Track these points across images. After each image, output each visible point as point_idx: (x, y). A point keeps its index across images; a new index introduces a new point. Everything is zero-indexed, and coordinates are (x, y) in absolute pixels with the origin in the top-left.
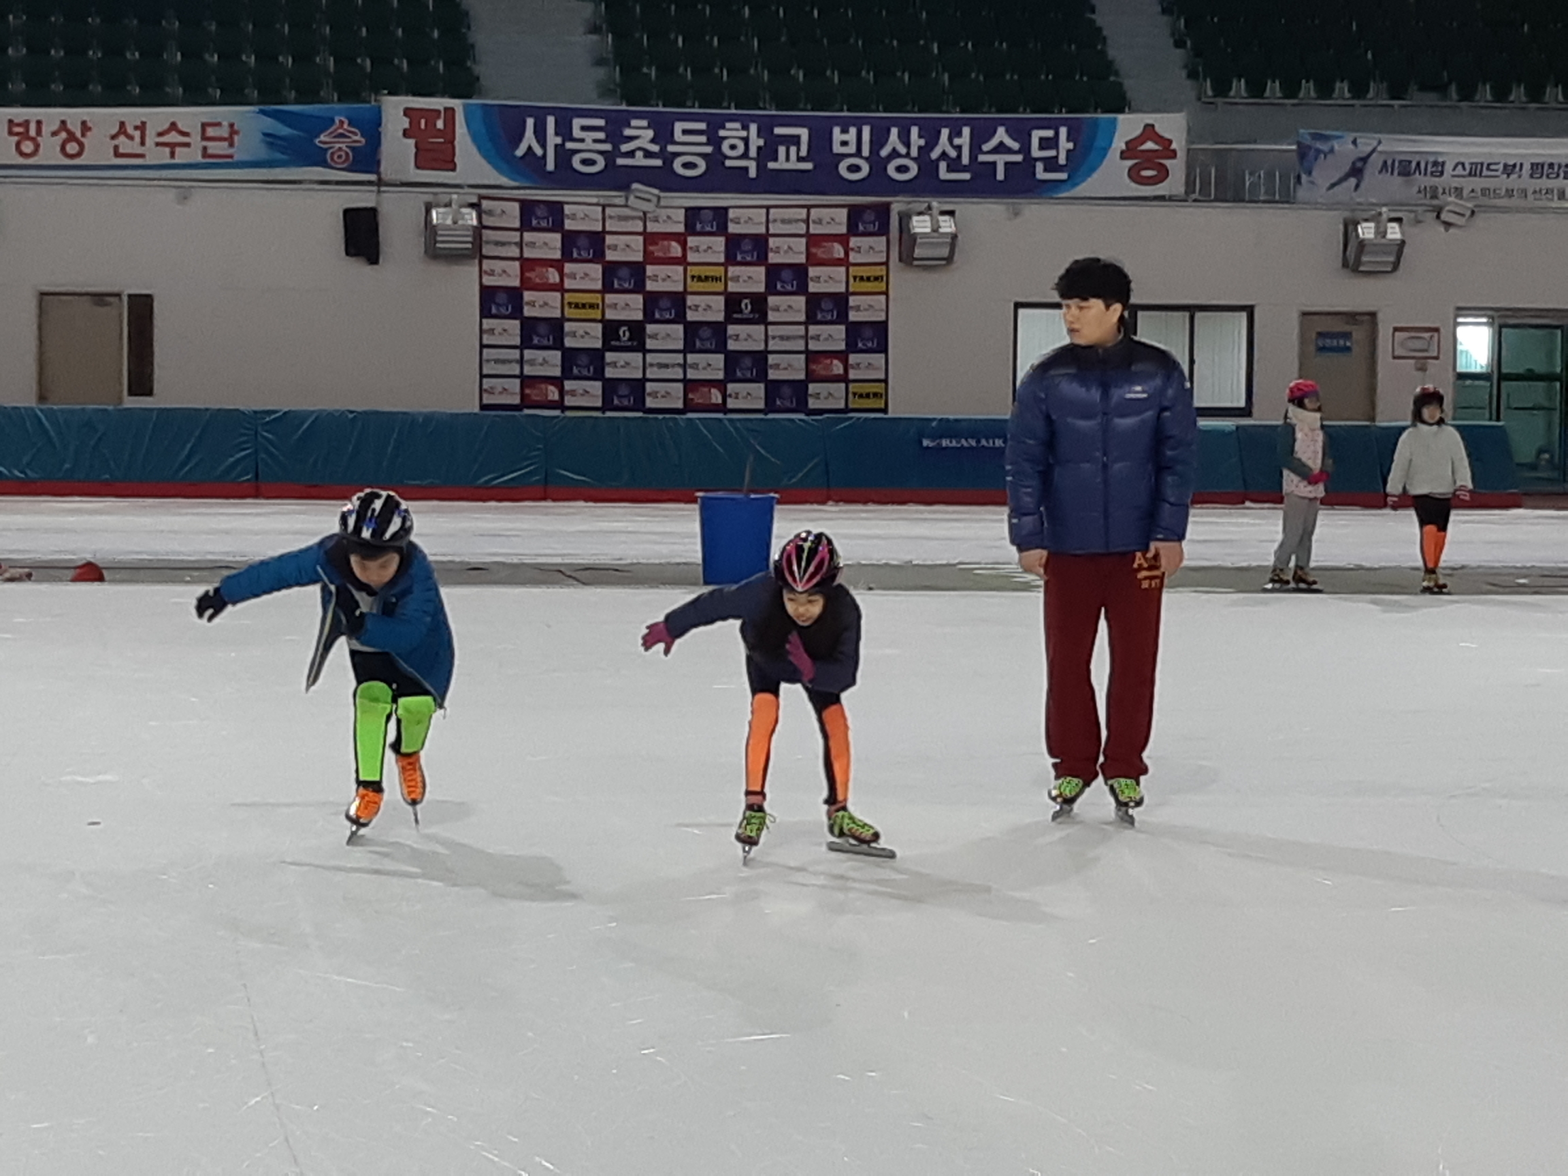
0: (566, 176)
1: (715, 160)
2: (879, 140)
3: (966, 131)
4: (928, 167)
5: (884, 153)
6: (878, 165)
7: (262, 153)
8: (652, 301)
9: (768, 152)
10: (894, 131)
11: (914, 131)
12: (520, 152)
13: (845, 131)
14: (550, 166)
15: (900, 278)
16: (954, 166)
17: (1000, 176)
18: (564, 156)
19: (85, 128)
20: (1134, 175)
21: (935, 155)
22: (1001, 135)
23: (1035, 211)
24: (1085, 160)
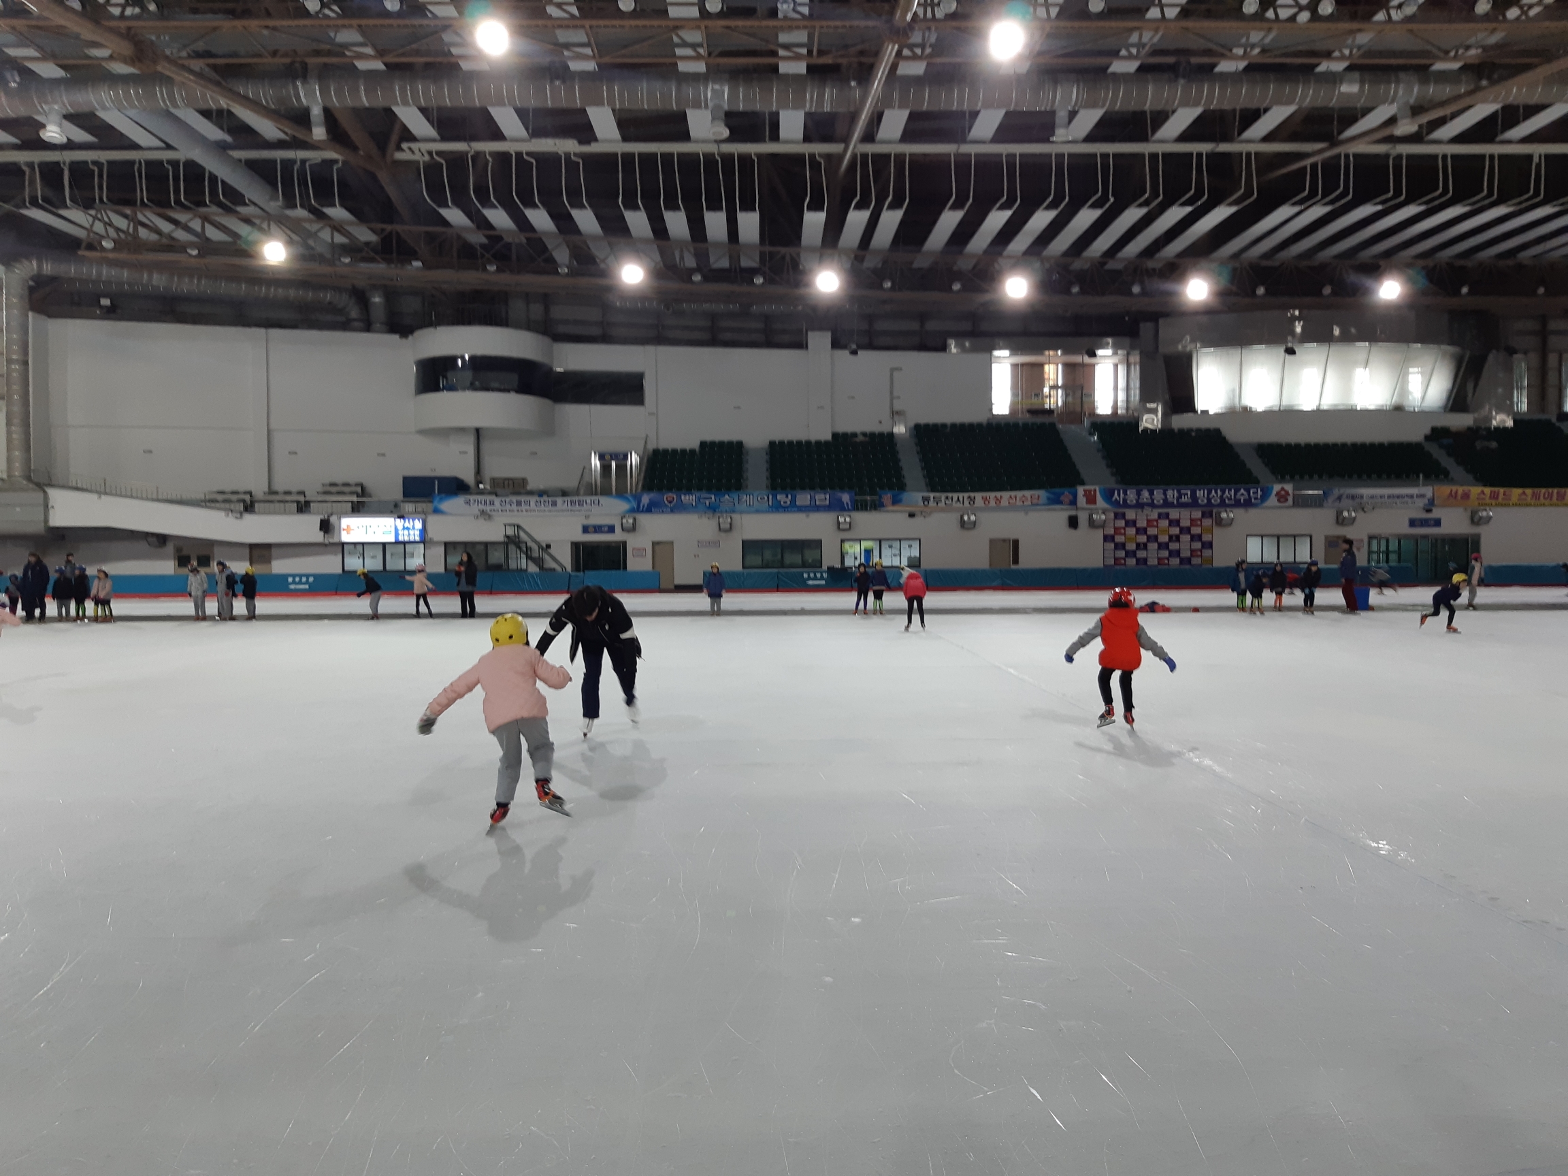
0: (1126, 505)
1: (1165, 500)
2: (1209, 492)
3: (1233, 491)
4: (1222, 500)
5: (1211, 496)
6: (1209, 500)
7: (1047, 502)
8: (1149, 538)
9: (1180, 497)
10: (1213, 491)
11: (1219, 491)
12: (1114, 499)
13: (1200, 490)
14: (1121, 502)
15: (1216, 530)
16: (1230, 499)
17: (1242, 501)
18: (1125, 500)
19: (1001, 497)
20: (1279, 500)
21: (1224, 496)
22: (1242, 491)
23: (1253, 512)
24: (1265, 496)
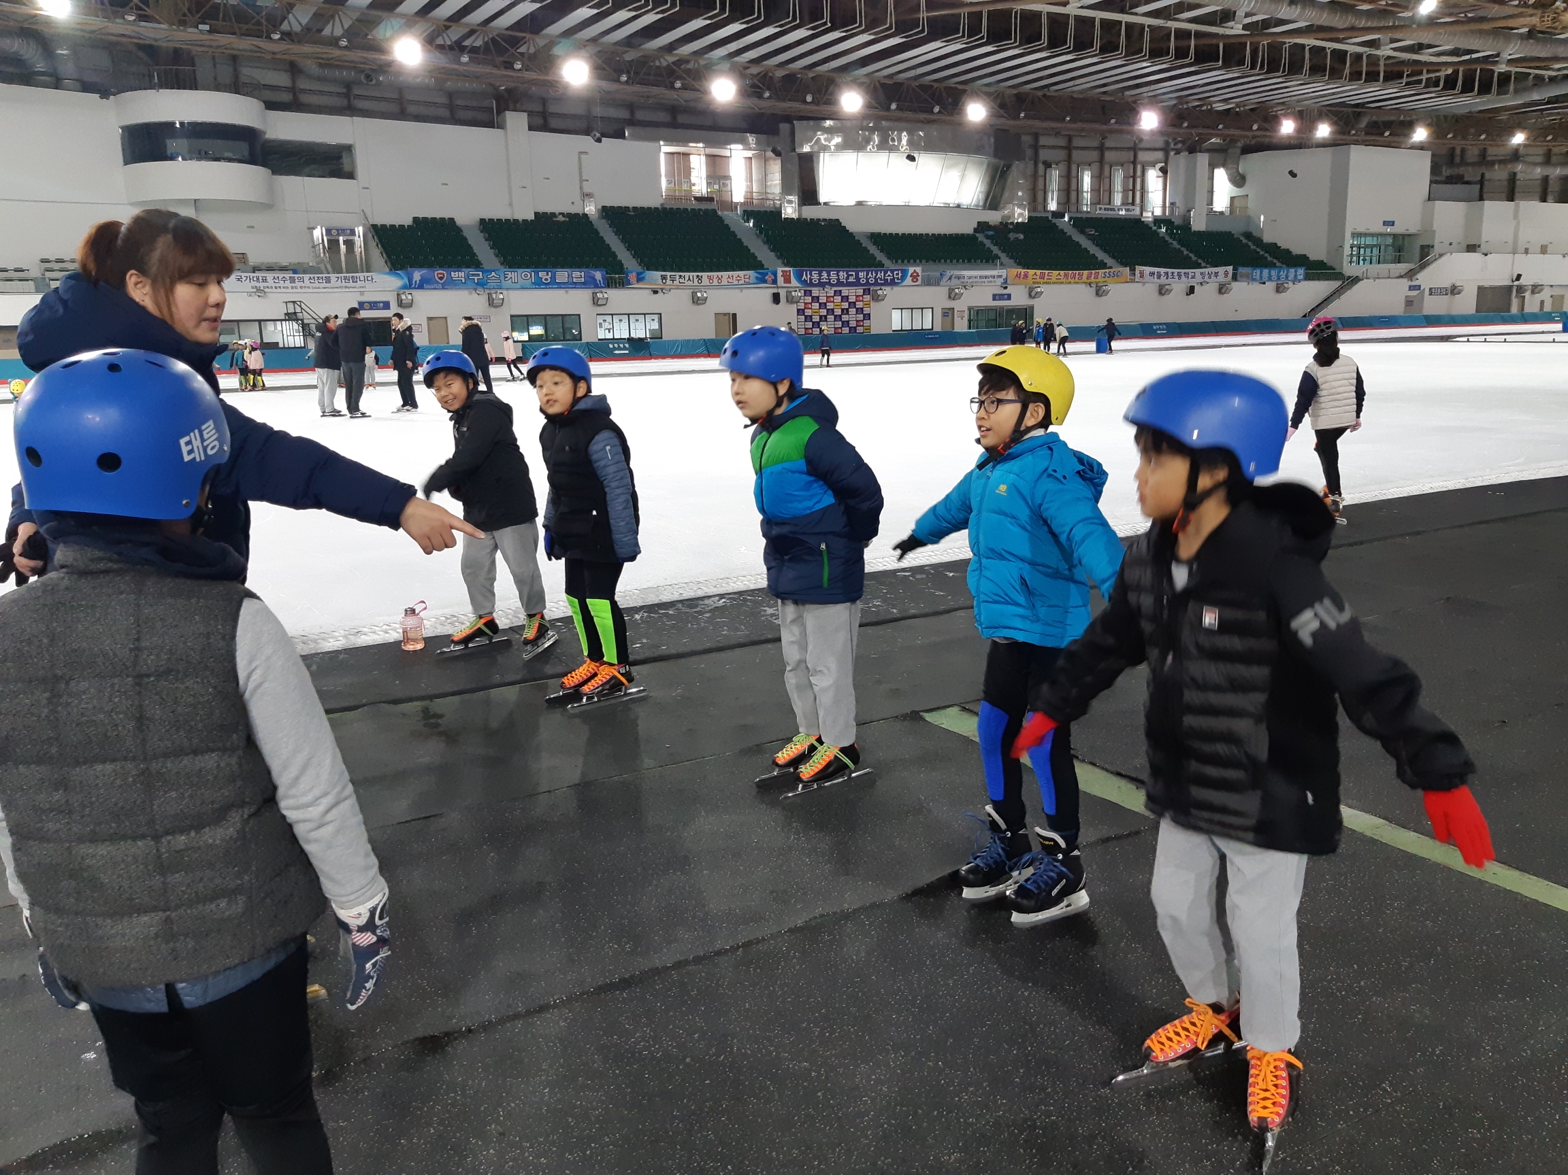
0: (811, 284)
1: (838, 279)
2: (867, 275)
3: (883, 273)
4: (876, 280)
5: (869, 278)
7: (756, 281)
8: (828, 311)
9: (847, 278)
10: (870, 273)
11: (874, 273)
12: (803, 279)
13: (861, 273)
14: (809, 282)
15: (872, 304)
16: (881, 280)
17: (889, 281)
18: (811, 279)
19: (722, 276)
20: (912, 280)
21: (878, 278)
22: (889, 273)
23: (896, 289)
24: (903, 278)
